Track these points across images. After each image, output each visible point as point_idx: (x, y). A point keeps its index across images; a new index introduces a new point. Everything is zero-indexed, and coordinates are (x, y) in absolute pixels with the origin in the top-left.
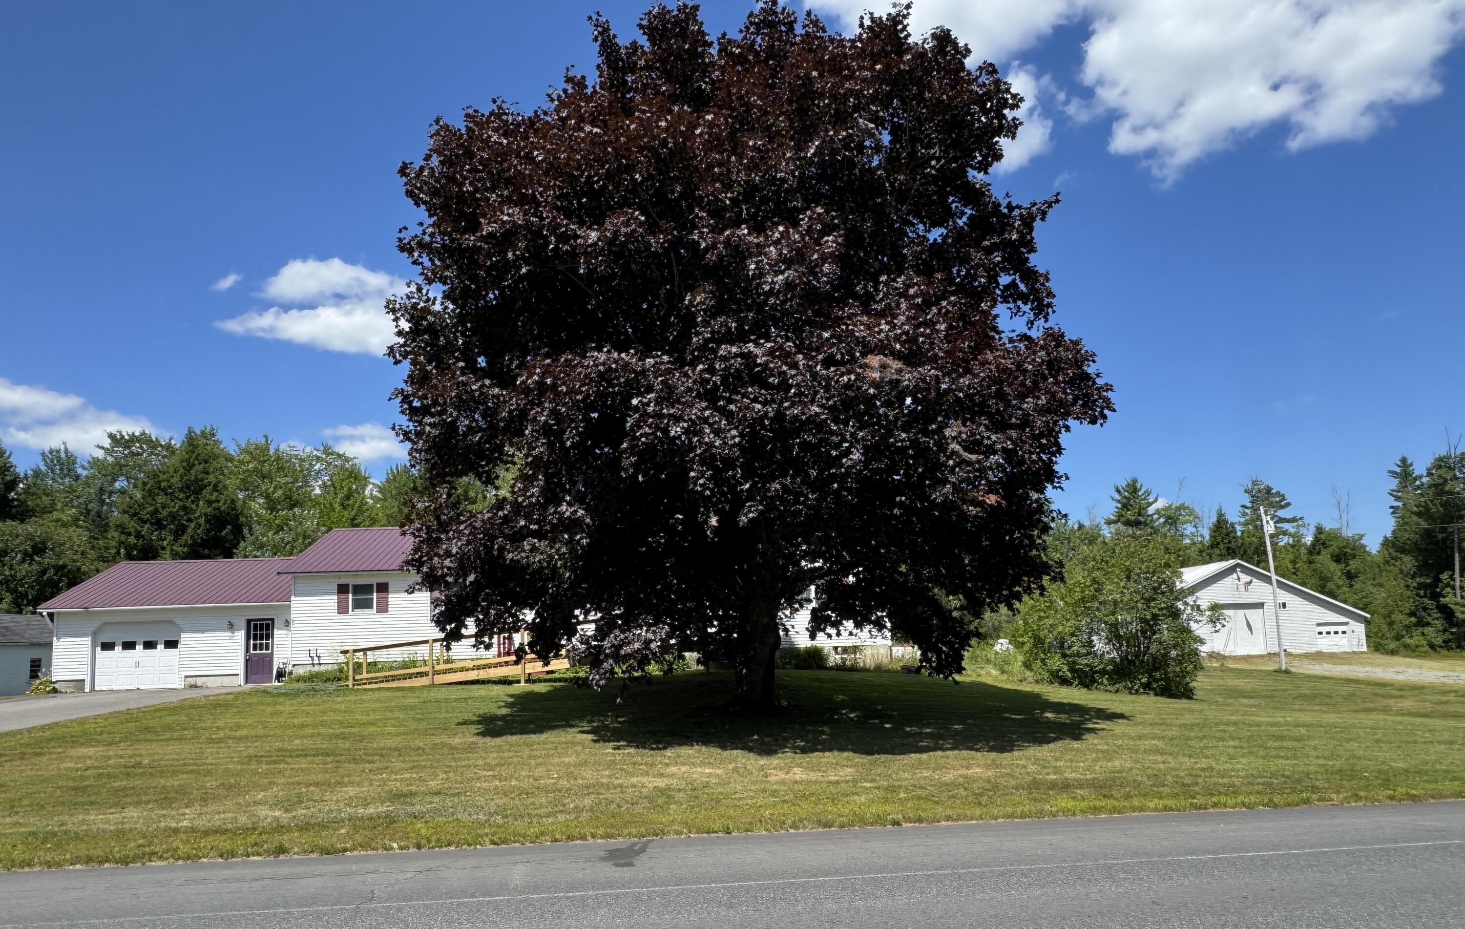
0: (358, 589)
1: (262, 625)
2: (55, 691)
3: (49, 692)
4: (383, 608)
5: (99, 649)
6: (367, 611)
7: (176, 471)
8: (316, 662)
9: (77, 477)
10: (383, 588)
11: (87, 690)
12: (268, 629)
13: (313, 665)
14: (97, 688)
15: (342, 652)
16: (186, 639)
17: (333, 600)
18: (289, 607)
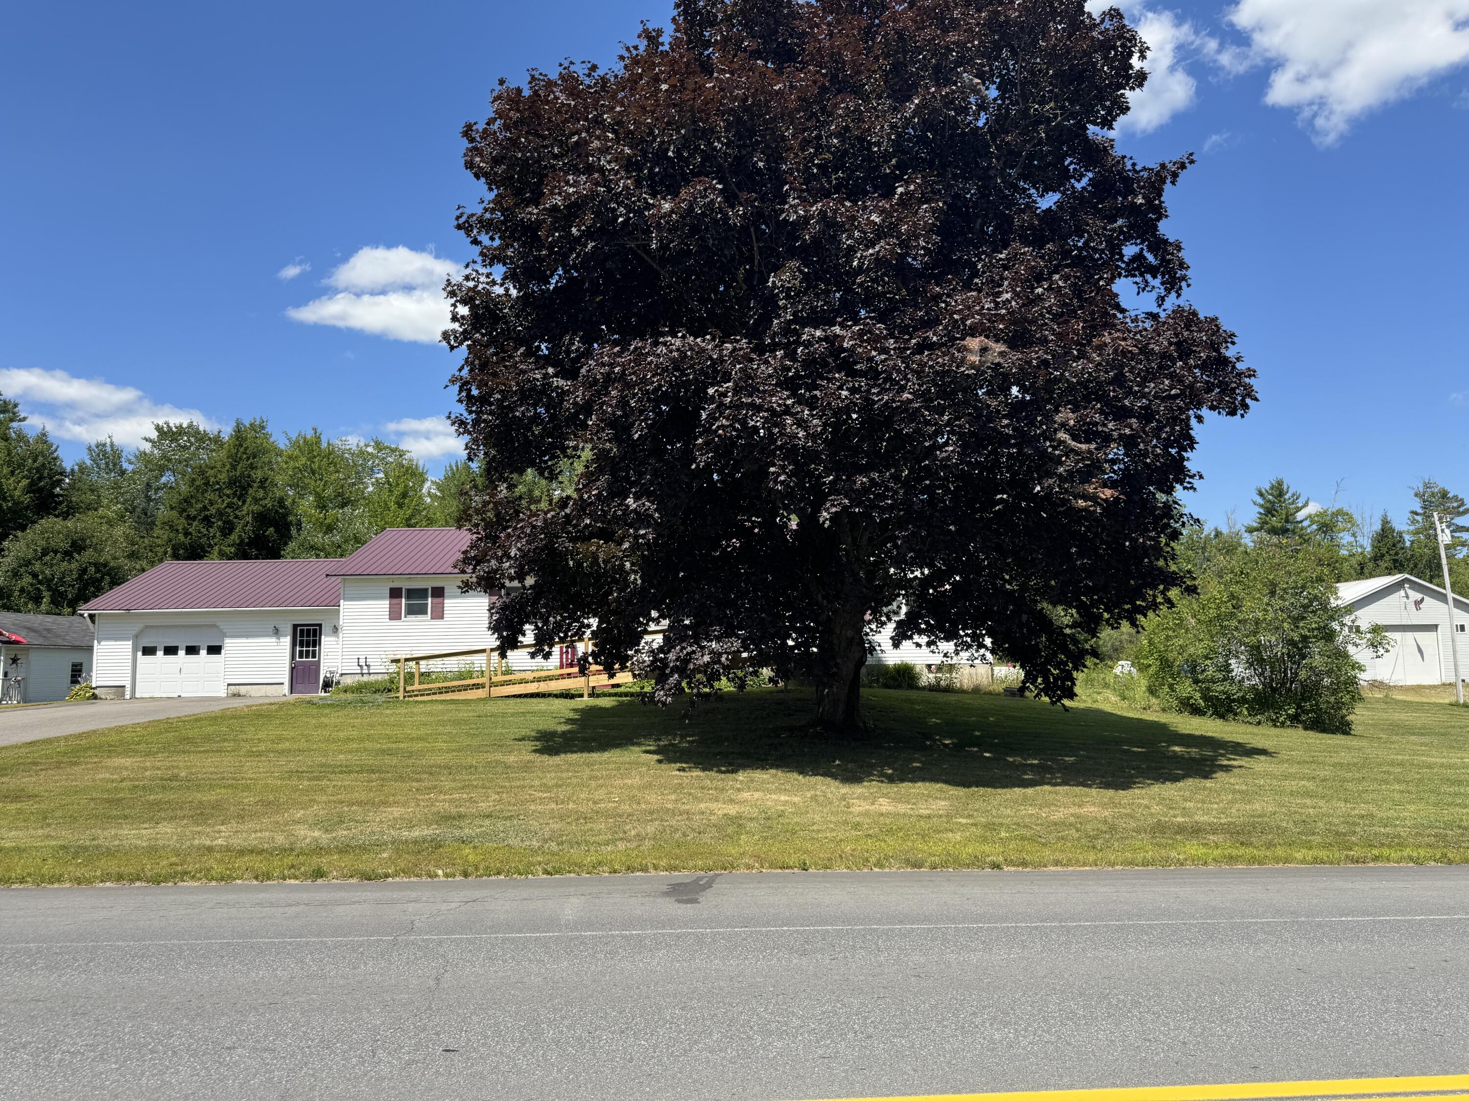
0: (412, 594)
1: (308, 631)
2: (95, 697)
3: (88, 698)
4: (439, 614)
5: (140, 654)
6: (420, 617)
7: (224, 465)
8: (365, 671)
9: (123, 472)
10: (439, 593)
11: (128, 697)
12: (315, 635)
13: (362, 674)
14: (137, 695)
15: (393, 661)
16: (230, 645)
17: (384, 605)
18: (338, 611)
